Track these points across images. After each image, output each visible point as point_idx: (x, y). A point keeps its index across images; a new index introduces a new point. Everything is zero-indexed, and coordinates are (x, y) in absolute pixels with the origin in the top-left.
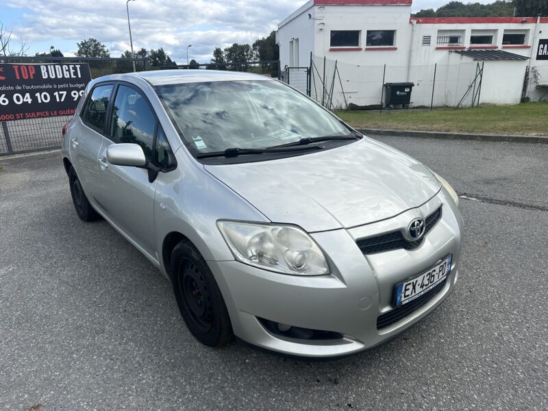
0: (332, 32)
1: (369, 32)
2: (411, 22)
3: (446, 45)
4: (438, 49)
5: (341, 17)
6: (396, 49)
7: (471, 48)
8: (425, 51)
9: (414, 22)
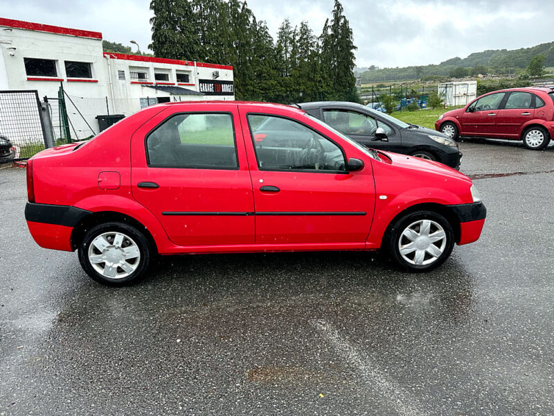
0: (25, 58)
1: (65, 62)
2: (104, 56)
3: (137, 80)
4: (132, 83)
5: (33, 44)
6: (97, 81)
7: (157, 84)
8: (123, 85)
9: (108, 56)
